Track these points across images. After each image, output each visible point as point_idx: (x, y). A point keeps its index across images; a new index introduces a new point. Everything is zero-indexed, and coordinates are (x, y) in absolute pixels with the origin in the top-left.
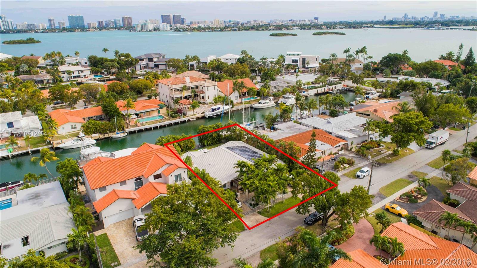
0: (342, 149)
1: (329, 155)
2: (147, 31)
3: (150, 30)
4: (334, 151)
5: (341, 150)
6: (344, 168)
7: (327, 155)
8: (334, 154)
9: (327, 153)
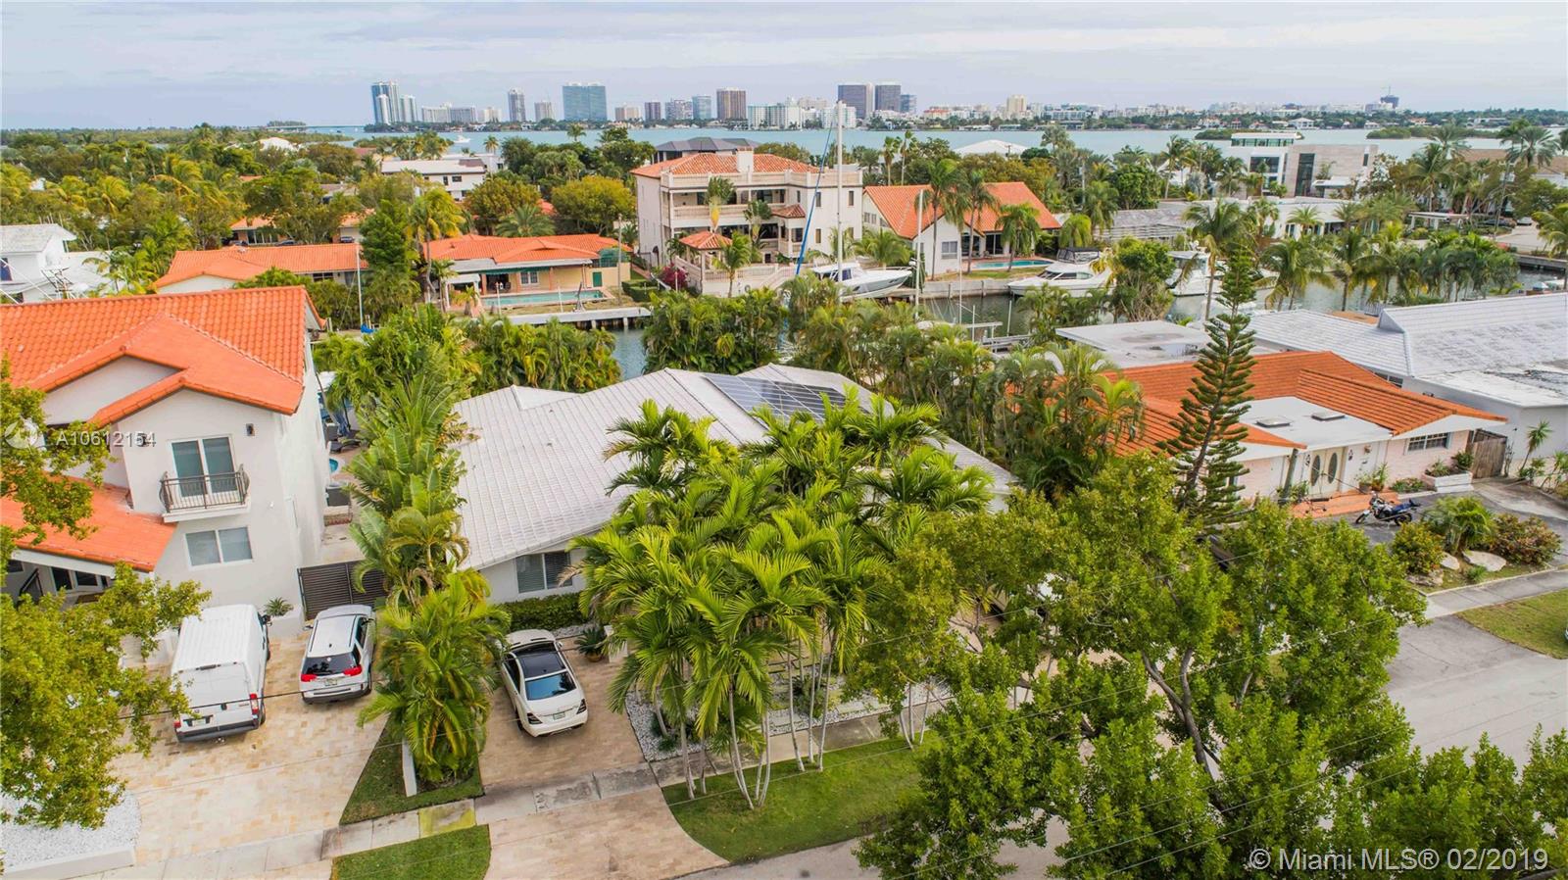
0: (1460, 464)
1: (1363, 488)
2: (782, 127)
3: (793, 127)
4: (1407, 466)
5: (1451, 472)
6: (1471, 578)
7: (1345, 489)
8: (1398, 487)
9: (1352, 472)
